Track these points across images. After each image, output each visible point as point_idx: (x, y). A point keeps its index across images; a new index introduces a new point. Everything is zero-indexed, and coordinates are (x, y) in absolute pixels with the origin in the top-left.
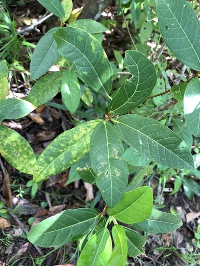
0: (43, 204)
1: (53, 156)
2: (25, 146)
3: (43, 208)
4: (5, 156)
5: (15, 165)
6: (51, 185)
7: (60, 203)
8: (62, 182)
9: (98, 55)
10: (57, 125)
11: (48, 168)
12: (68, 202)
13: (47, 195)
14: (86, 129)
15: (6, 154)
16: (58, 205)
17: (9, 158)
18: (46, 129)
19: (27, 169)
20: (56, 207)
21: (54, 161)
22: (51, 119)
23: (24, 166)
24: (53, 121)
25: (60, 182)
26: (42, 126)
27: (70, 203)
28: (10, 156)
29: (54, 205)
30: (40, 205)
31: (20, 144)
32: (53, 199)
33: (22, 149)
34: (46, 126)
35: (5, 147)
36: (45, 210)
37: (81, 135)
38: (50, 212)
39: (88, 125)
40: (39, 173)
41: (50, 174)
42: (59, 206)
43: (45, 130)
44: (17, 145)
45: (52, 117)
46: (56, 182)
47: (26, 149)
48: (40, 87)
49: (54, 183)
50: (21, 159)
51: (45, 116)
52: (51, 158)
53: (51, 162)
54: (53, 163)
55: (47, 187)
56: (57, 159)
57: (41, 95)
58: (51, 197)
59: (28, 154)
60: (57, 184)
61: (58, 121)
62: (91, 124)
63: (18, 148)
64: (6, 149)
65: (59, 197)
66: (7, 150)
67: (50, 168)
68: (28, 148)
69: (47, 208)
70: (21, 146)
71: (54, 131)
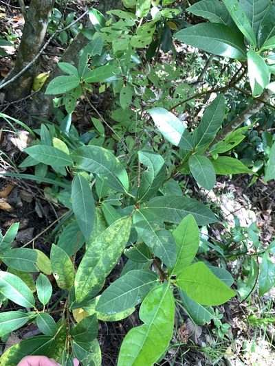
1: (91, 266)
9: (112, 162)
10: (29, 211)
11: (89, 280)
14: (115, 229)
18: (15, 216)
21: (93, 271)
22: (20, 204)
24: (23, 206)
26: (9, 213)
34: (15, 213)
37: (112, 236)
39: (116, 224)
40: (81, 289)
41: (93, 285)
43: (14, 218)
45: (22, 201)
51: (13, 200)
52: (90, 269)
53: (91, 272)
54: (93, 273)
56: (96, 268)
61: (30, 205)
62: (118, 223)
67: (91, 279)
71: (25, 218)
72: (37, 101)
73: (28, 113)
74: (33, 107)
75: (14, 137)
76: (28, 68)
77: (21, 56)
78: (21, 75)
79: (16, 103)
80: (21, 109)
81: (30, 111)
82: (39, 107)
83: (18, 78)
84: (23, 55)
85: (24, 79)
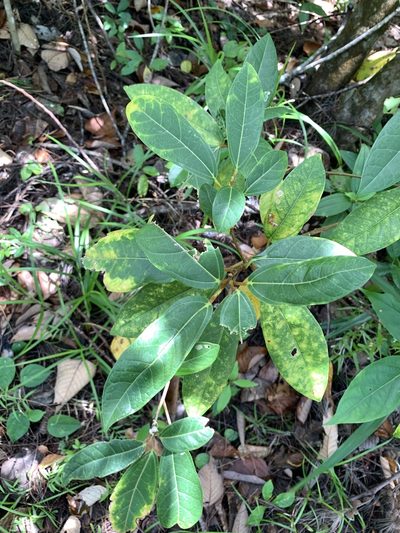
0: (229, 433)
2: (316, 338)
3: (228, 442)
4: (273, 350)
5: (286, 372)
6: (251, 399)
7: (262, 441)
8: (274, 401)
12: (279, 447)
13: (241, 418)
15: (276, 347)
16: (259, 445)
17: (278, 356)
19: (304, 387)
20: (253, 448)
23: (302, 378)
25: (270, 398)
27: (282, 449)
28: (281, 353)
29: (249, 444)
30: (222, 434)
31: (307, 333)
32: (250, 430)
33: (309, 343)
35: (277, 333)
36: (231, 448)
38: (238, 454)
42: (259, 449)
44: (301, 334)
46: (262, 396)
47: (315, 345)
48: (368, 214)
49: (257, 397)
50: (301, 362)
55: (243, 400)
57: (366, 234)
58: (247, 423)
59: (316, 356)
60: (265, 400)
63: (301, 341)
64: (277, 336)
65: (264, 431)
66: (278, 340)
68: (321, 345)
69: (236, 444)
70: (308, 338)
72: (357, 100)
73: (334, 119)
74: (345, 110)
75: (298, 154)
76: (364, 39)
77: (359, 15)
78: (347, 50)
79: (319, 99)
80: (324, 110)
81: (338, 116)
82: (356, 111)
83: (340, 55)
84: (364, 14)
85: (349, 58)
